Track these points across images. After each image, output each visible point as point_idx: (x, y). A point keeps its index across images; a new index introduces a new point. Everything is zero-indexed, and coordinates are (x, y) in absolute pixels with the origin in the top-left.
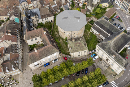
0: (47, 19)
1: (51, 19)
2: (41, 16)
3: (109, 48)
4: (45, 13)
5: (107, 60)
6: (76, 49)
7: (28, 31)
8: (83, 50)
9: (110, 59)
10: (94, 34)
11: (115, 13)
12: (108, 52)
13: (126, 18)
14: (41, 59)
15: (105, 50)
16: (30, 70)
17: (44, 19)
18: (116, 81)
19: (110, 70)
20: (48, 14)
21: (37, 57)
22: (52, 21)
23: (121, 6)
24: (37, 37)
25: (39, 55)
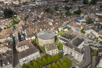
0: (31, 38)
1: (33, 38)
2: (27, 36)
3: (71, 45)
4: (30, 34)
5: (71, 53)
6: (50, 49)
7: (19, 41)
8: (55, 49)
9: (72, 52)
10: (61, 43)
11: (72, 33)
12: (70, 47)
13: (79, 35)
14: (28, 55)
15: (68, 46)
16: (19, 66)
17: (29, 38)
18: (79, 66)
19: (75, 60)
20: (32, 35)
21: (25, 54)
22: (34, 39)
23: (75, 30)
24: (25, 45)
25: (27, 52)
